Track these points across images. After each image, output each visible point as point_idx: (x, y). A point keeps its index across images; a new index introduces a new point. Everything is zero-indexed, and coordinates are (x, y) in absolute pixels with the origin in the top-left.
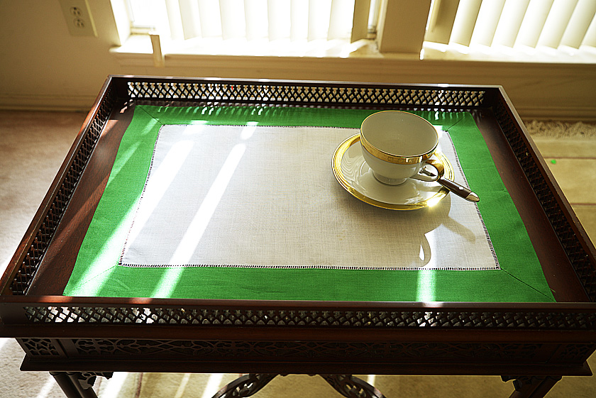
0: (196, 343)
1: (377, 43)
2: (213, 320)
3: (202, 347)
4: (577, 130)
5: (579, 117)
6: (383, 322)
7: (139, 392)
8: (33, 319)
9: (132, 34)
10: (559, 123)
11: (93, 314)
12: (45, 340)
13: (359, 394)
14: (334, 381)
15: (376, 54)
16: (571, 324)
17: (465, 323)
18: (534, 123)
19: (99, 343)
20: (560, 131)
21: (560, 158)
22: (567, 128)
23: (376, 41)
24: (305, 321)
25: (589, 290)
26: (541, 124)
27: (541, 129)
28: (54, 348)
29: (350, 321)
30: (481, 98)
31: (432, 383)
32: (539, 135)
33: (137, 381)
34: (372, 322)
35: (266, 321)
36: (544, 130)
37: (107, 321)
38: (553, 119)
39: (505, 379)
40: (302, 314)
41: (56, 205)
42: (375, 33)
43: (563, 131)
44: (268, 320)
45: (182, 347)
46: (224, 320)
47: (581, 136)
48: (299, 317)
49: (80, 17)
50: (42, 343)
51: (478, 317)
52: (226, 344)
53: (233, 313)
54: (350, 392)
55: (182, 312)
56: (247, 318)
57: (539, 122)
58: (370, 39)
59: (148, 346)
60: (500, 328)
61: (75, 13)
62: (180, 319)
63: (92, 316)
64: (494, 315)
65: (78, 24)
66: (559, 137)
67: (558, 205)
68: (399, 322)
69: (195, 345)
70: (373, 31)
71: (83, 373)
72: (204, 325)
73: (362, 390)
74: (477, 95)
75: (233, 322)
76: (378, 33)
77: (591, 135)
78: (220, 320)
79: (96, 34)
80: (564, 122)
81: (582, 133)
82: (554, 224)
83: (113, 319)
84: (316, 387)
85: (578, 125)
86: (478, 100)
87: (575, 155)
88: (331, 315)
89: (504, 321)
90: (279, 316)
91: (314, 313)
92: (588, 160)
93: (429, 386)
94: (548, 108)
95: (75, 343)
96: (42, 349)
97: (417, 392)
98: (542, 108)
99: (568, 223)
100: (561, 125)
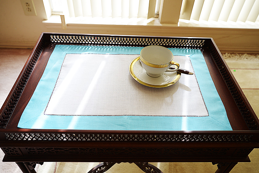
0: (80, 149)
2: (87, 139)
3: (83, 151)
4: (245, 57)
5: (245, 51)
6: (161, 139)
7: (55, 171)
8: (8, 139)
9: (52, 15)
10: (237, 54)
11: (35, 136)
13: (151, 171)
14: (140, 165)
15: (159, 24)
16: (241, 140)
17: (196, 140)
18: (226, 54)
19: (37, 149)
20: (237, 57)
21: (237, 69)
22: (240, 56)
23: (158, 18)
24: (127, 139)
25: (249, 125)
26: (229, 54)
27: (229, 57)
28: (17, 151)
29: (147, 139)
30: (203, 43)
31: (183, 166)
32: (228, 59)
33: (54, 166)
34: (156, 139)
35: (110, 139)
36: (231, 57)
37: (41, 139)
38: (234, 52)
39: (214, 164)
40: (126, 136)
41: (18, 89)
43: (239, 58)
45: (74, 151)
46: (92, 139)
47: (246, 59)
48: (125, 137)
49: (29, 7)
50: (12, 149)
51: (202, 137)
52: (93, 149)
54: (147, 170)
55: (74, 135)
56: (102, 138)
57: (228, 53)
58: (156, 17)
59: (59, 150)
60: (211, 141)
61: (27, 5)
62: (73, 139)
64: (209, 136)
65: (28, 10)
66: (237, 60)
67: (236, 89)
68: (168, 139)
69: (79, 150)
70: (157, 14)
71: (30, 162)
72: (83, 141)
73: (152, 169)
74: (202, 42)
75: (96, 140)
76: (160, 15)
77: (251, 59)
78: (90, 139)
79: (36, 15)
80: (239, 54)
82: (234, 97)
83: (43, 139)
84: (132, 168)
85: (245, 55)
86: (202, 44)
87: (244, 68)
88: (139, 136)
89: (213, 139)
90: (116, 137)
91: (131, 136)
92: (249, 70)
93: (181, 167)
94: (232, 47)
95: (27, 149)
96: (12, 152)
97: (176, 170)
98: (230, 47)
99: (240, 97)
100: (238, 55)
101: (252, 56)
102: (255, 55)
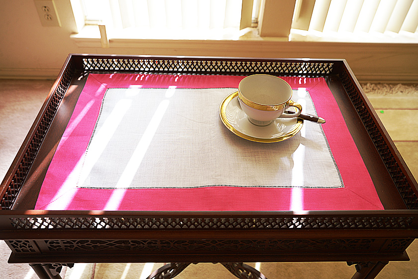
0: (132, 241)
1: (258, 29)
2: (144, 225)
3: (137, 245)
4: (398, 89)
5: (399, 80)
6: (264, 225)
7: (93, 277)
8: (16, 226)
9: (86, 25)
10: (385, 85)
11: (59, 222)
12: (25, 241)
13: (248, 276)
14: (230, 267)
15: (258, 37)
16: (395, 225)
17: (321, 225)
18: (368, 85)
19: (63, 243)
20: (386, 90)
21: (386, 109)
22: (391, 88)
23: (257, 28)
24: (209, 225)
25: (406, 201)
26: (373, 85)
27: (373, 89)
28: (31, 247)
29: (241, 225)
30: (331, 68)
31: (299, 268)
32: (372, 93)
33: (91, 269)
34: (256, 225)
36: (375, 90)
37: (69, 227)
38: (381, 82)
39: (349, 264)
40: (207, 220)
41: (32, 146)
42: (257, 23)
43: (388, 90)
44: (183, 225)
45: (123, 245)
46: (152, 225)
47: (401, 93)
48: (205, 223)
49: (49, 13)
50: (24, 243)
51: (330, 221)
52: (153, 242)
53: (158, 220)
54: (242, 274)
55: (122, 220)
56: (169, 224)
57: (372, 84)
58: (253, 27)
59: (98, 244)
60: (345, 228)
61: (45, 10)
62: (121, 225)
63: (59, 224)
64: (341, 220)
65: (48, 18)
66: (386, 94)
67: (385, 142)
68: (275, 225)
69: (132, 243)
70: (255, 22)
71: (53, 264)
72: (138, 229)
73: (250, 273)
74: (328, 66)
75: (158, 226)
76: (259, 23)
77: (408, 93)
78: (149, 226)
79: (60, 25)
80: (389, 84)
81: (402, 92)
82: (382, 155)
83: (73, 225)
84: (218, 272)
85: (399, 86)
86: (329, 69)
87: (397, 107)
88: (227, 221)
89: (348, 224)
90: (191, 222)
91: (215, 220)
92: (406, 110)
93: (297, 269)
94: (378, 74)
95: (46, 243)
96: (23, 248)
97: (288, 274)
98: (374, 74)
99: (392, 154)
100: (387, 86)
101: (410, 89)
102: (415, 85)
